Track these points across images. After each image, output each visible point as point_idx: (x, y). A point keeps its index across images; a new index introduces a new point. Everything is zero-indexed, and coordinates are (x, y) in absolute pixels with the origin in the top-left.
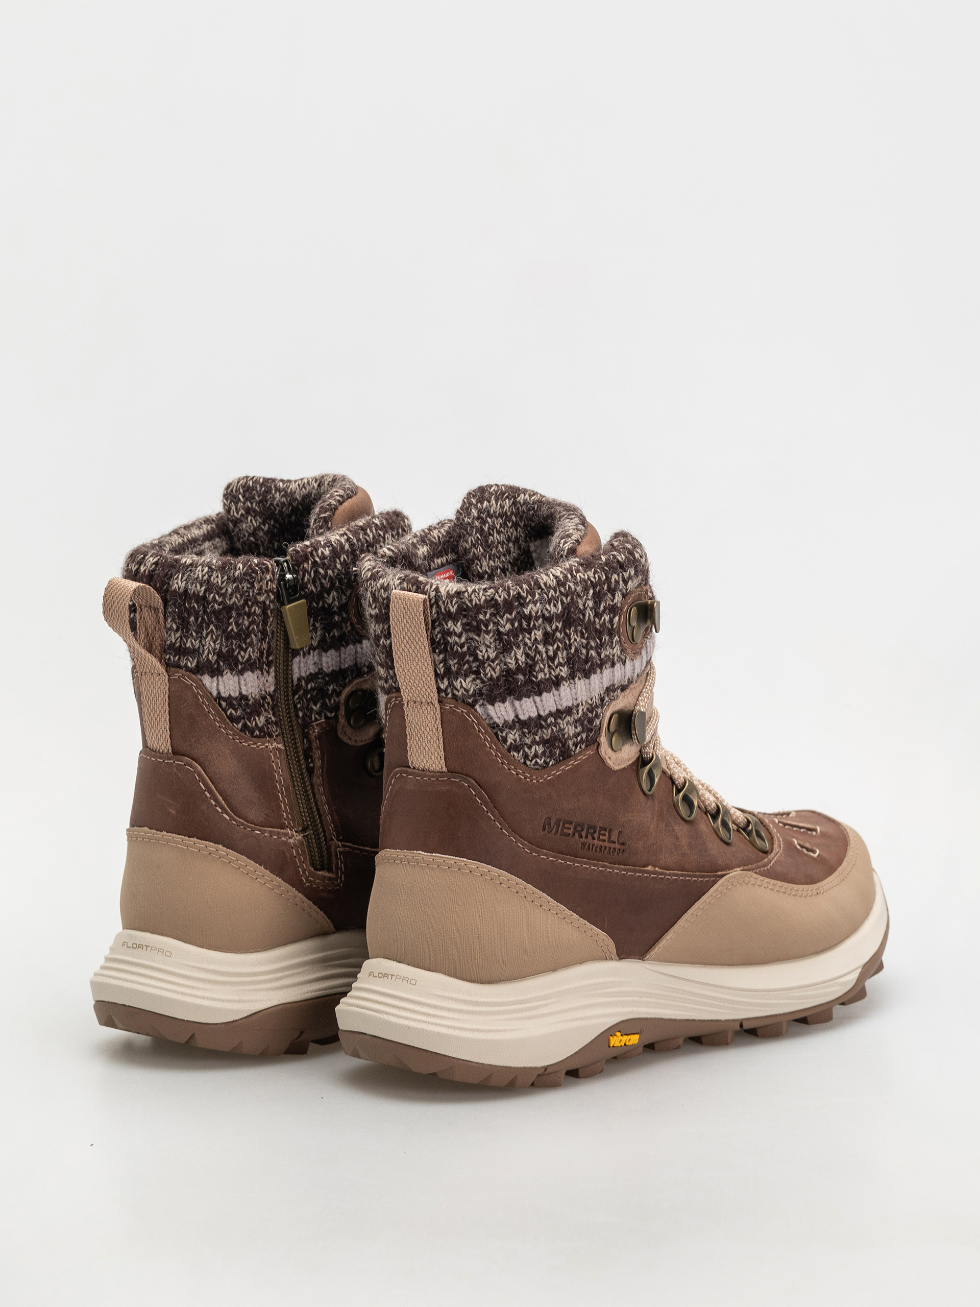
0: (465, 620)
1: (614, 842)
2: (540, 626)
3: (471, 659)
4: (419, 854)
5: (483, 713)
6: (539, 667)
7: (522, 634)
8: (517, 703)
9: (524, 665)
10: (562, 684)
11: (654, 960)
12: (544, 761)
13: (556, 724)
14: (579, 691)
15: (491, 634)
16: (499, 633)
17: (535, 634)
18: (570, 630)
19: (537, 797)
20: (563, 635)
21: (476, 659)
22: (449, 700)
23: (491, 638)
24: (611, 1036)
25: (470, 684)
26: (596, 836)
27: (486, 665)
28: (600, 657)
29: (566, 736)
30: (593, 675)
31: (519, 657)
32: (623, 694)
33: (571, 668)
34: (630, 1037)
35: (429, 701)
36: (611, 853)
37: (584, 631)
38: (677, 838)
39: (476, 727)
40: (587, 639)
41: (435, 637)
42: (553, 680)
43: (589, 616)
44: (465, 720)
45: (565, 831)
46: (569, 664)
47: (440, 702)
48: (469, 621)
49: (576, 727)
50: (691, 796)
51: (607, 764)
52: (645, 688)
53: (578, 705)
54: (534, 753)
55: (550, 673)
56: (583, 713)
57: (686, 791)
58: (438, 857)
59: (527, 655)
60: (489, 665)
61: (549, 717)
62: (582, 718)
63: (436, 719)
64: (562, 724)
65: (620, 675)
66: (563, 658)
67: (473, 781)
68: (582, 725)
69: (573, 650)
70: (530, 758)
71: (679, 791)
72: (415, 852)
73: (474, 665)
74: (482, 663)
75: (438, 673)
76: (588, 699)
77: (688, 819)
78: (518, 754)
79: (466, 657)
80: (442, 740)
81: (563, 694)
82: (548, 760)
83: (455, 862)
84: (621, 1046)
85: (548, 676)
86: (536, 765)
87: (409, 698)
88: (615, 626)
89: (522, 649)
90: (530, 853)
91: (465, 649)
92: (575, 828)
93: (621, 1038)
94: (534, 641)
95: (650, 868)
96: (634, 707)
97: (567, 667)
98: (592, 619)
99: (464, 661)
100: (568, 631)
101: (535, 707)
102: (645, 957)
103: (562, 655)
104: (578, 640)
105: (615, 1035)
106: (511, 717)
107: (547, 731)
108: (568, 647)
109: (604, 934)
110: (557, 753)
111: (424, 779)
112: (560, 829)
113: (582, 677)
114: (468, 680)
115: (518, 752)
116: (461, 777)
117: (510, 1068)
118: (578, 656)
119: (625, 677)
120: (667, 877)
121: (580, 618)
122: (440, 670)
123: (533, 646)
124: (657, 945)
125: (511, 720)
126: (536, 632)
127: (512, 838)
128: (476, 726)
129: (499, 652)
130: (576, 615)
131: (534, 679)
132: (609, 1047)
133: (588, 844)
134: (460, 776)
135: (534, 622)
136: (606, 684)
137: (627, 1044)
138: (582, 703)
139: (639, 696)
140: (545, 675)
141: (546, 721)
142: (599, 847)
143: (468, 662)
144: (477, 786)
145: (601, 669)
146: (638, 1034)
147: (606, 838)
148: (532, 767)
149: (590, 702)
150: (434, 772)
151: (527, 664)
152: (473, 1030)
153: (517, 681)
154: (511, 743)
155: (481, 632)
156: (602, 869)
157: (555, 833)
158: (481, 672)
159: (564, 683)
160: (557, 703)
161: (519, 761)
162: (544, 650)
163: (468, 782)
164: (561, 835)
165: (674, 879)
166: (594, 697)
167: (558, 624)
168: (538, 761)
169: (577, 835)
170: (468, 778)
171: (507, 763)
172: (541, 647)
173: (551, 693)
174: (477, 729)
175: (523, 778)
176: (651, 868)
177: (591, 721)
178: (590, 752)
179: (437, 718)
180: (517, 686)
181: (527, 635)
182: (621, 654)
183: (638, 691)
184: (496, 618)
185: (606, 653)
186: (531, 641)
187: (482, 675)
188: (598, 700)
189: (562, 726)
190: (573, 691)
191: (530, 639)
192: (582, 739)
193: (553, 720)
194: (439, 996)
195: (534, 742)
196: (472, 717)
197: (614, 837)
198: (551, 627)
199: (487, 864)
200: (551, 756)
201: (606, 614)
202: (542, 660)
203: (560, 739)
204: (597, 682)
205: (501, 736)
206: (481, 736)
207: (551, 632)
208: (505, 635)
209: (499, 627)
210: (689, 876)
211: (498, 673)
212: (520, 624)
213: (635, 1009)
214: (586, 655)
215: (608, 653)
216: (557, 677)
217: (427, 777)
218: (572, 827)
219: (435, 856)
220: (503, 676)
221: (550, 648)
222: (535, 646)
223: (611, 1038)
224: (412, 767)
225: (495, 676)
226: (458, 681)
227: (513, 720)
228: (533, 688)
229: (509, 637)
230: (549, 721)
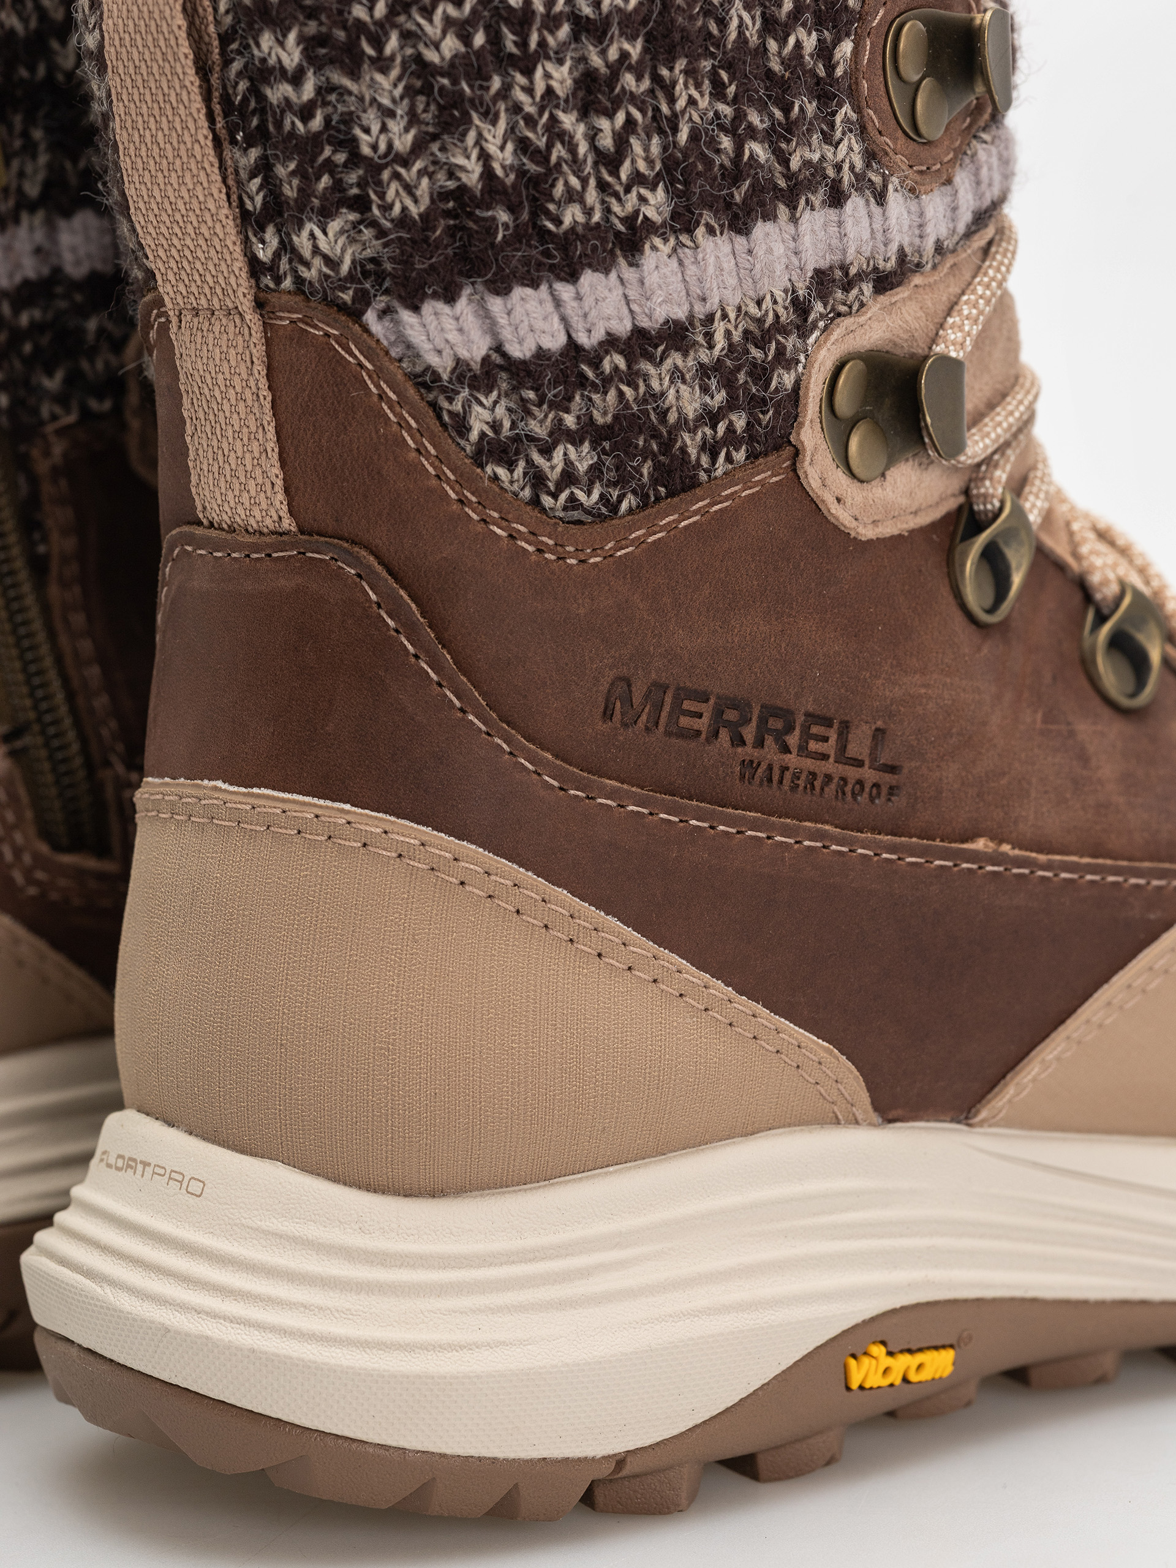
0: (312, 28)
1: (860, 764)
2: (564, 46)
3: (341, 158)
4: (216, 788)
5: (393, 338)
6: (566, 183)
7: (501, 75)
8: (496, 304)
9: (512, 177)
10: (647, 246)
11: (1008, 1123)
12: (602, 496)
13: (632, 377)
14: (711, 270)
15: (395, 73)
16: (419, 67)
17: (547, 76)
18: (671, 69)
19: (582, 611)
20: (646, 84)
21: (355, 158)
22: (285, 298)
23: (395, 86)
24: (854, 1356)
25: (340, 242)
26: (793, 740)
27: (386, 175)
28: (788, 168)
29: (672, 417)
30: (760, 223)
31: (492, 149)
32: (883, 299)
33: (678, 195)
34: (920, 1358)
35: (231, 305)
36: (849, 795)
37: (724, 76)
38: (1083, 758)
39: (372, 386)
40: (735, 100)
41: (231, 91)
42: (618, 234)
43: (740, 26)
44: (338, 361)
45: (684, 721)
46: (673, 181)
47: (260, 305)
48: (324, 29)
49: (705, 390)
50: (1141, 637)
51: (833, 520)
52: (968, 292)
53: (710, 319)
54: (563, 470)
55: (608, 210)
56: (731, 345)
57: (1122, 620)
58: (268, 797)
59: (523, 146)
60: (397, 176)
61: (607, 352)
62: (729, 362)
63: (252, 362)
64: (657, 377)
65: (866, 235)
66: (650, 162)
67: (372, 558)
68: (728, 383)
69: (683, 136)
70: (551, 486)
71: (1101, 619)
72: (206, 782)
73: (352, 177)
74: (374, 169)
75: (248, 211)
76: (748, 301)
77: (1125, 702)
78: (512, 472)
79: (322, 150)
80: (273, 431)
81: (653, 279)
82: (615, 494)
83: (317, 816)
84: (892, 1385)
85: (597, 217)
86: (574, 508)
87: (180, 300)
88: (839, 72)
89: (502, 124)
90: (561, 789)
91: (317, 123)
92: (718, 713)
93: (889, 1361)
94: (542, 97)
95: (980, 844)
96: (930, 348)
97: (667, 191)
98: (753, 39)
99: (316, 165)
100: (665, 72)
101: (556, 319)
102: (975, 1115)
103: (646, 149)
104: (703, 103)
105: (866, 1354)
106: (476, 348)
107: (604, 400)
108: (664, 126)
109: (822, 1047)
110: (645, 471)
111: (234, 555)
112: (664, 714)
113: (722, 226)
114: (334, 226)
115: (511, 466)
116: (335, 546)
117: (494, 1460)
118: (703, 157)
119: (886, 245)
120: (1041, 873)
121: (710, 34)
122: (252, 199)
123: (541, 114)
124: (1012, 1079)
125: (479, 359)
126: (550, 67)
127: (499, 741)
128: (369, 382)
129: (427, 133)
130: (692, 18)
131: (550, 226)
132: (848, 1389)
133: (764, 766)
134: (330, 544)
135: (541, 35)
136: (815, 257)
137: (913, 1377)
138: (723, 310)
139: (949, 313)
140: (588, 212)
141: (596, 365)
142: (803, 777)
143: (329, 166)
144: (384, 574)
145: (793, 207)
146: (952, 1346)
147: (830, 747)
148: (561, 514)
149: (753, 310)
150: (261, 533)
151: (521, 172)
152: (364, 1345)
153: (490, 227)
154: (483, 435)
155: (359, 66)
156: (812, 844)
157: (647, 729)
158: (370, 202)
159: (657, 241)
160: (635, 307)
161: (516, 494)
162: (581, 129)
163: (356, 562)
164: (668, 734)
165: (1065, 880)
166: (768, 297)
167: (627, 46)
168: (581, 495)
169: (724, 735)
170: (356, 549)
171: (474, 499)
172: (567, 120)
173: (613, 275)
174: (374, 390)
175: (531, 549)
176: (986, 846)
177: (761, 374)
178: (767, 475)
179: (255, 359)
180: (493, 245)
181: (520, 79)
182: (868, 165)
183: (943, 297)
184: (410, 17)
185: (808, 155)
186: (533, 97)
187: (376, 211)
188: (786, 308)
189: (655, 384)
190: (692, 270)
191: (529, 91)
192: (730, 429)
193: (620, 361)
194: (267, 1233)
195: (560, 433)
196: (357, 353)
197: (859, 746)
198: (603, 53)
199: (418, 823)
200: (622, 480)
201: (804, 25)
202: (576, 164)
203: (654, 428)
204: (779, 249)
205: (449, 412)
206: (388, 411)
207: (603, 70)
208: (443, 76)
209: (421, 47)
210: (1116, 871)
211: (425, 203)
212: (494, 39)
213: (937, 1274)
214: (732, 155)
215: (816, 157)
216: (630, 220)
217: (240, 551)
218: (707, 709)
219: (259, 796)
220: (448, 214)
221: (604, 124)
222: (546, 116)
223: (852, 1362)
224: (205, 522)
225: (414, 210)
226: (305, 234)
227: (486, 360)
228: (547, 254)
229: (455, 82)
230: (607, 366)
